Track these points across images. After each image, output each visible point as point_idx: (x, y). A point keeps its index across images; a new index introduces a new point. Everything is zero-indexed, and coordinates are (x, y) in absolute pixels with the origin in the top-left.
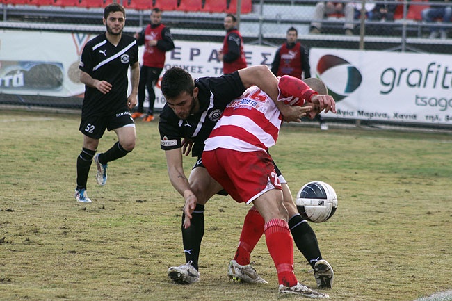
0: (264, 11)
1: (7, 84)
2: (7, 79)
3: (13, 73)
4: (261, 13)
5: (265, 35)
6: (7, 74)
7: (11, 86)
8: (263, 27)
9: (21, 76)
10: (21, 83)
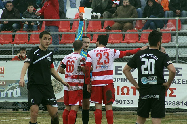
0: (179, 40)
1: (9, 96)
2: (9, 92)
3: (13, 88)
4: (177, 42)
5: (180, 56)
6: (9, 90)
7: (12, 97)
8: (178, 51)
9: (18, 90)
10: (19, 95)
